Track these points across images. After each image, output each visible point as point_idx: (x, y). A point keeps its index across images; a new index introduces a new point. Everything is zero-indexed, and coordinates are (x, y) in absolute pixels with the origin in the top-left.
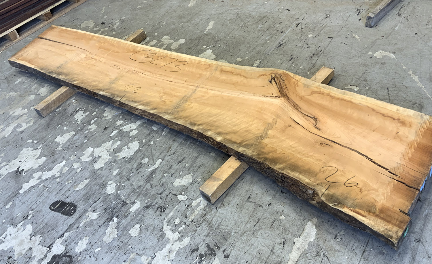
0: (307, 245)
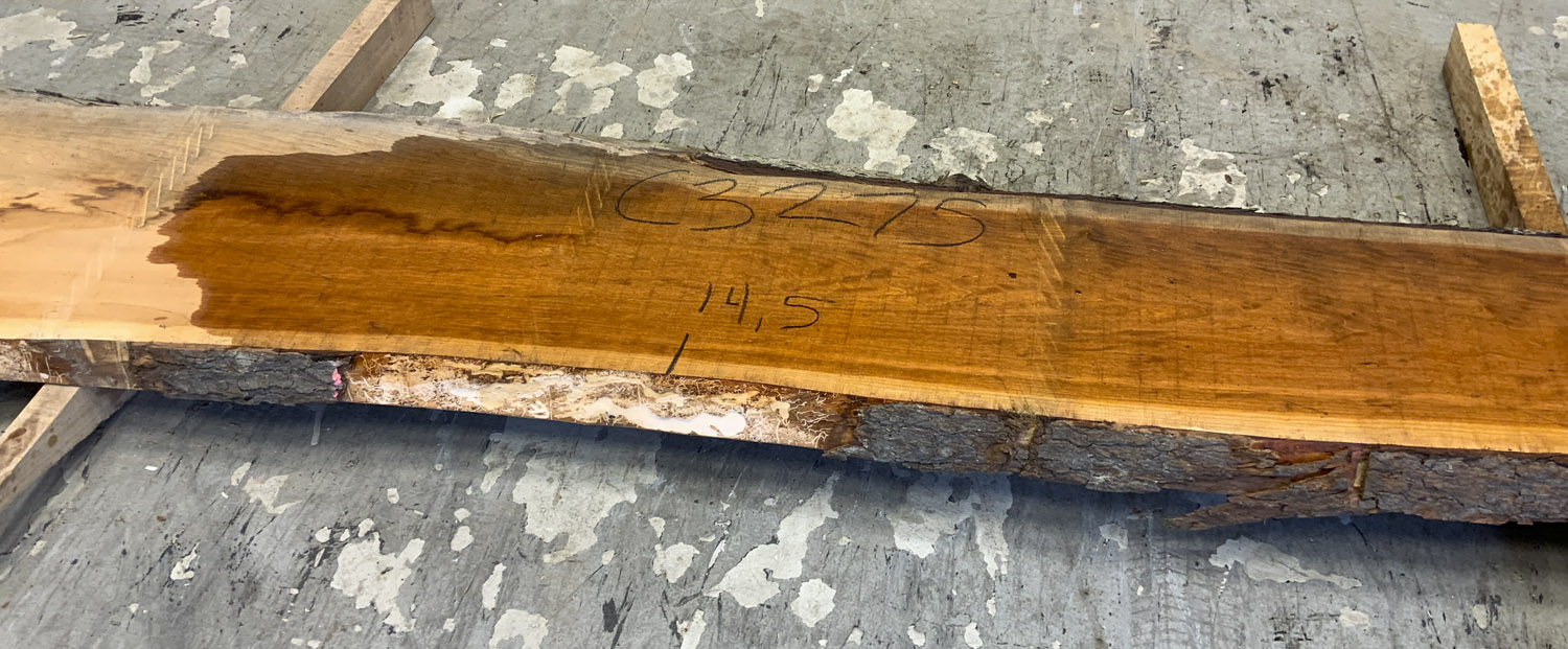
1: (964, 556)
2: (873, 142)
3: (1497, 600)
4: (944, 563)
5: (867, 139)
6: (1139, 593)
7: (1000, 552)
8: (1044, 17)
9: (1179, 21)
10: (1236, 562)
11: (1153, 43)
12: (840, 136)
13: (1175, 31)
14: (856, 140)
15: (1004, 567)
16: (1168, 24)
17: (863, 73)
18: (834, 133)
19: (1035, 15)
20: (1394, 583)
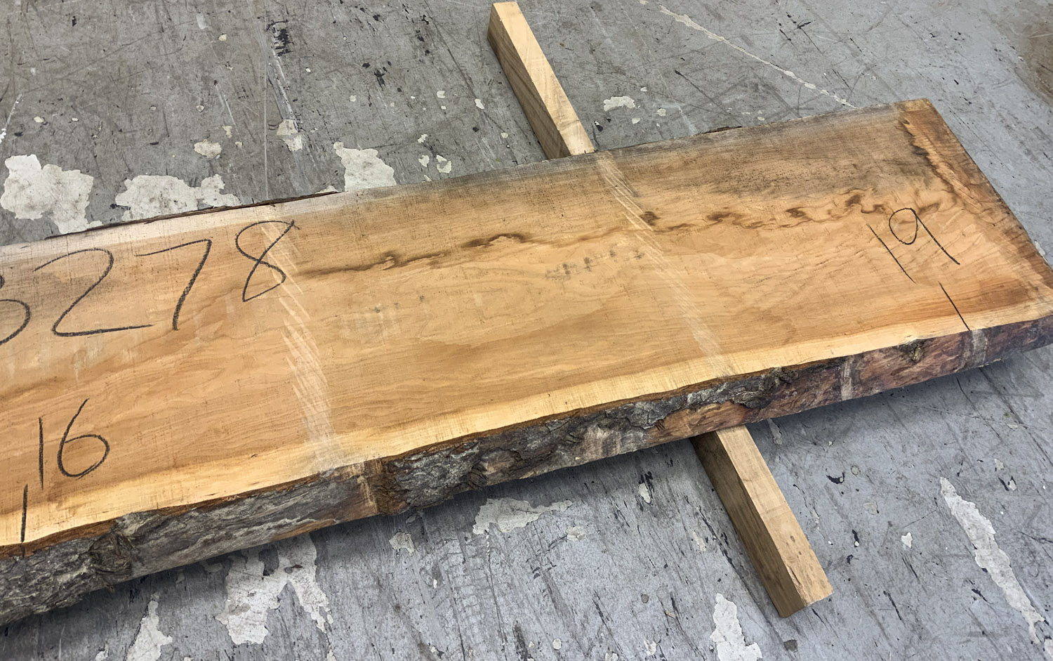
0: (1001, 551)
1: (294, 623)
2: (57, 214)
3: (649, 477)
4: (281, 639)
5: (51, 213)
6: (435, 587)
7: (321, 605)
8: (174, 37)
9: (291, 22)
10: (491, 523)
11: (277, 48)
12: (20, 215)
13: (291, 33)
14: (40, 216)
15: (329, 617)
16: (283, 26)
17: (19, 135)
18: (13, 214)
19: (165, 36)
20: (589, 491)
